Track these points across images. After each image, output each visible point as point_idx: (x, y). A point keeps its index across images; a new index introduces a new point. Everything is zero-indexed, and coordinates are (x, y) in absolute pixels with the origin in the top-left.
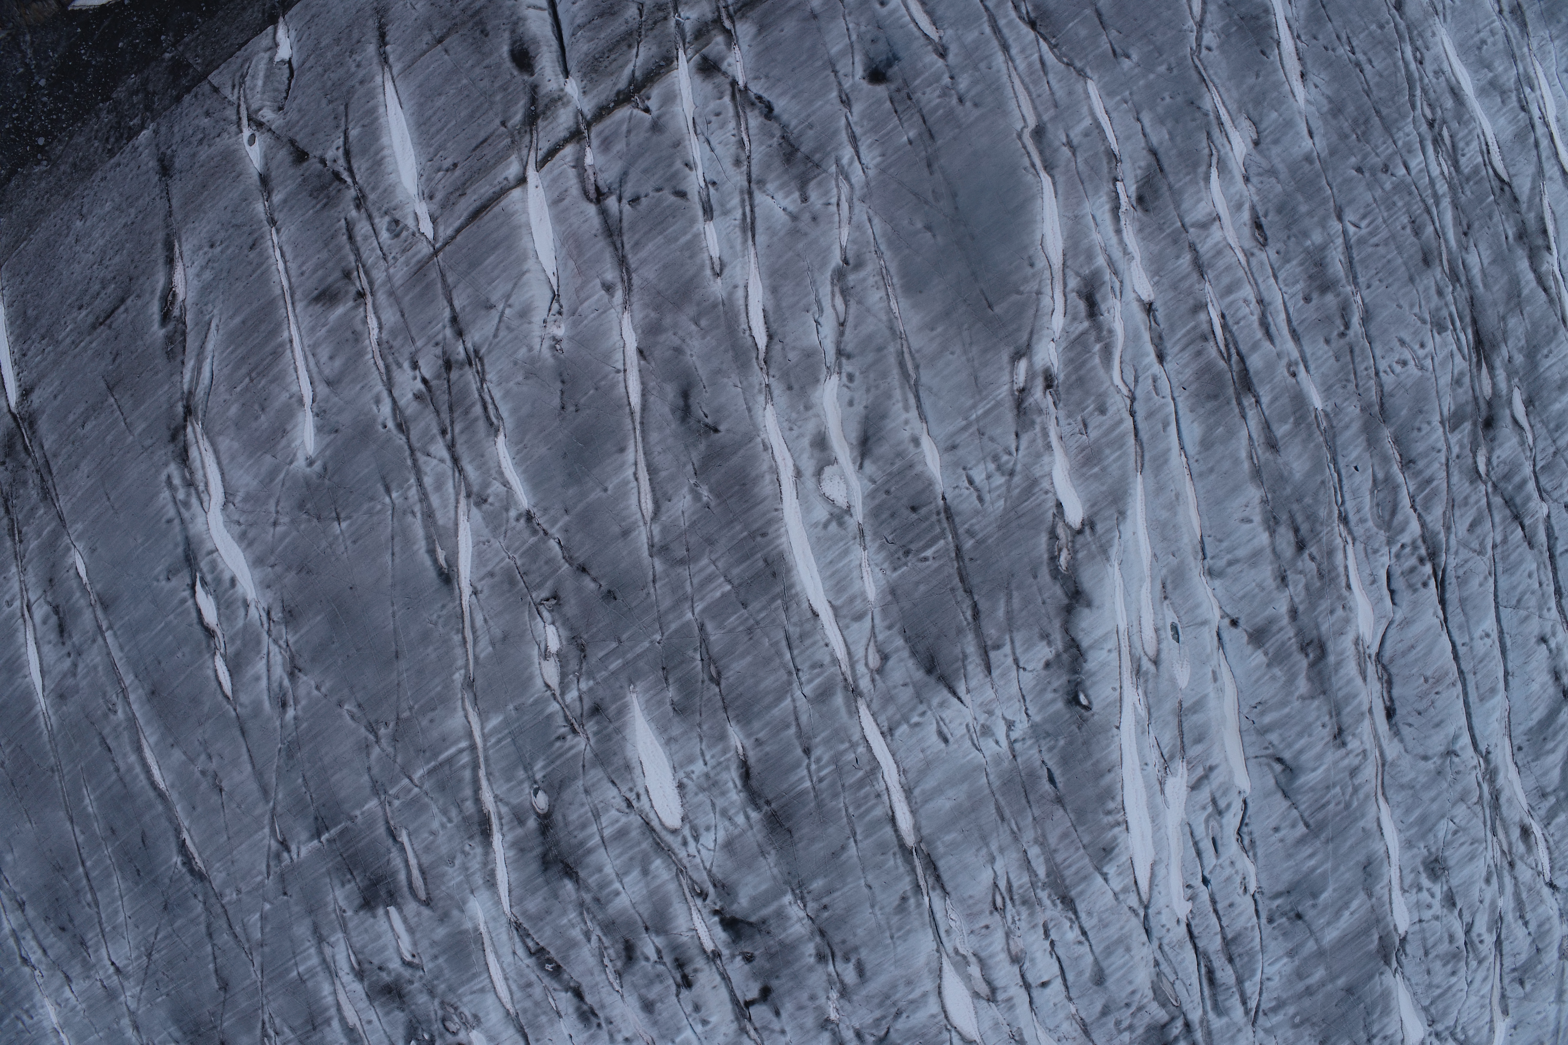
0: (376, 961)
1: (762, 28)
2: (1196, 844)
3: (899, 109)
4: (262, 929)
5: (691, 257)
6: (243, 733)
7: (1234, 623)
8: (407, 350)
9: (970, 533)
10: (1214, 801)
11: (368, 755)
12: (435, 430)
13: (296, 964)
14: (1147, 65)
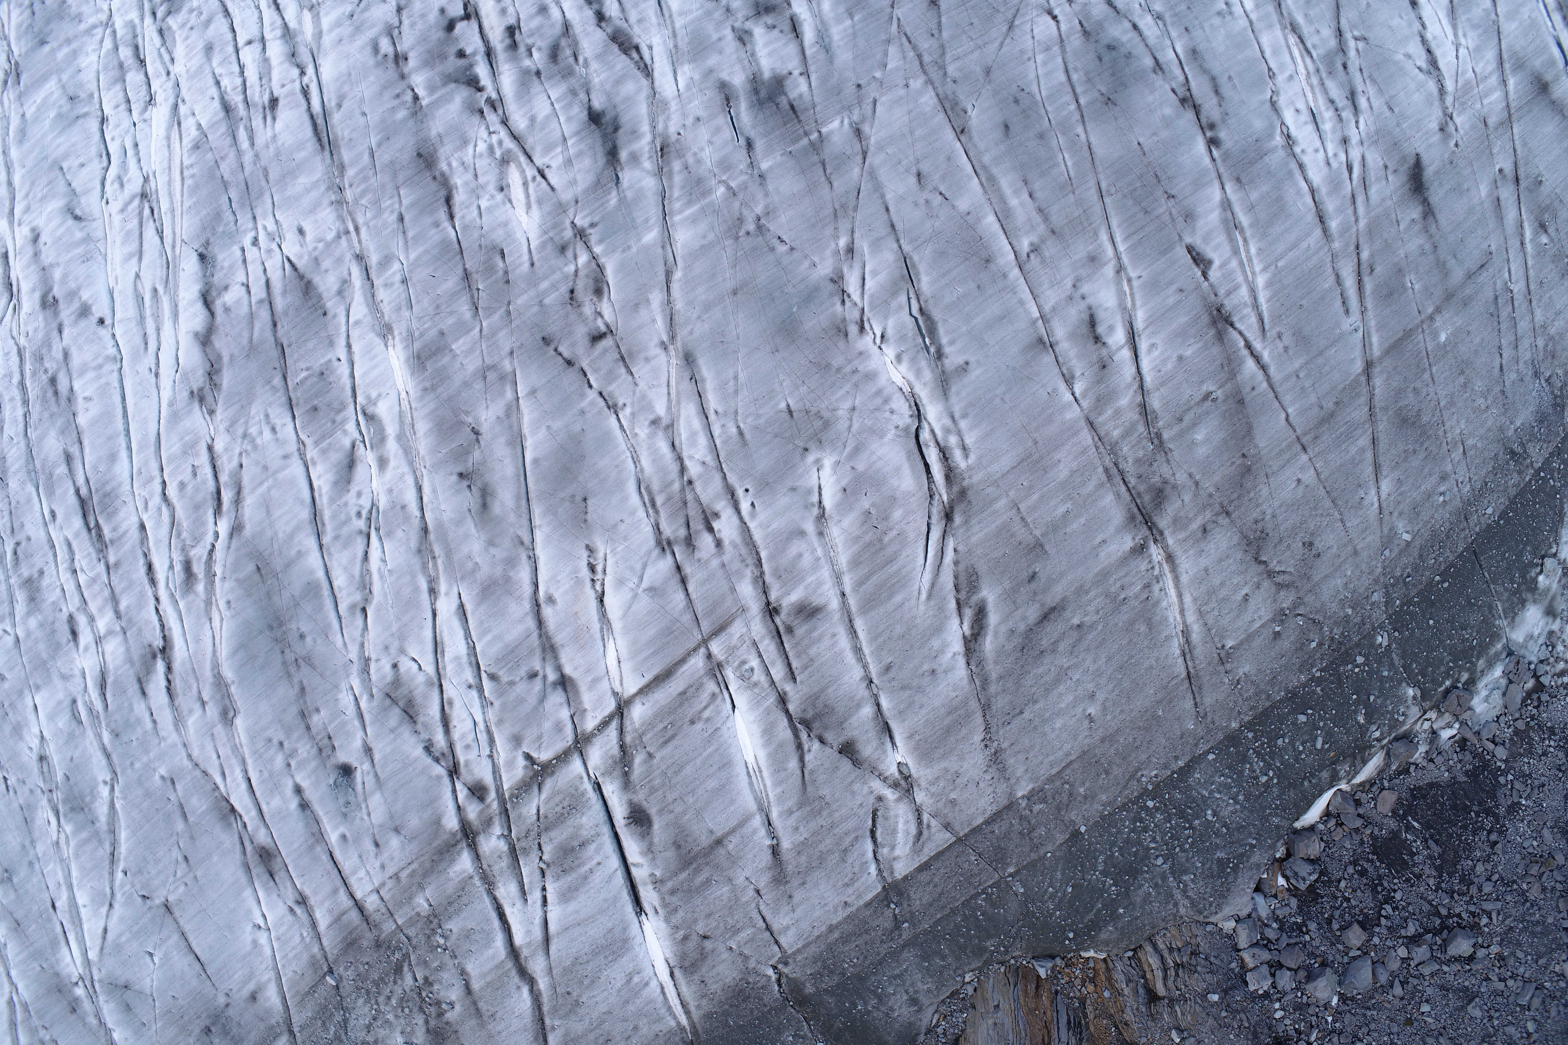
0: (776, 32)
1: (437, 822)
2: (137, 154)
3: (326, 741)
4: (886, 55)
5: (482, 623)
6: (893, 226)
7: (101, 321)
8: (726, 558)
9: (274, 389)
10: (122, 185)
11: (767, 207)
12: (698, 486)
13: (853, 26)
14: (149, 768)
